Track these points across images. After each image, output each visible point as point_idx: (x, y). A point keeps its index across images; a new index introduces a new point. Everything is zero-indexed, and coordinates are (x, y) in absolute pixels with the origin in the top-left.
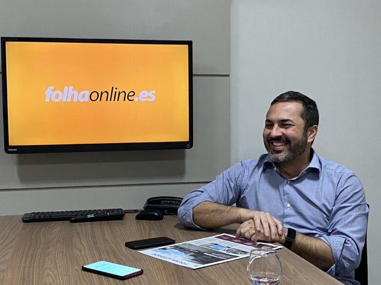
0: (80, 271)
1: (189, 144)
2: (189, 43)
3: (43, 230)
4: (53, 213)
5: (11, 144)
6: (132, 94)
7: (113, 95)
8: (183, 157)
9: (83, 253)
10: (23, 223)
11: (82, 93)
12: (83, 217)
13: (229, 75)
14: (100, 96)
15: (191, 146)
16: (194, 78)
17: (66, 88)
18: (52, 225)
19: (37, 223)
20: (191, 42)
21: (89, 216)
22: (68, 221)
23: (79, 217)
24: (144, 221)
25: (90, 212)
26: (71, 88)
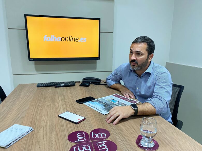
0: (57, 117)
1: (98, 58)
2: (99, 19)
3: (44, 91)
4: (48, 83)
5: (31, 57)
6: (77, 39)
7: (70, 39)
8: (96, 63)
9: (59, 105)
10: (37, 88)
11: (58, 38)
12: (60, 85)
13: (113, 33)
14: (65, 39)
15: (99, 59)
16: (101, 33)
17: (52, 36)
18: (48, 89)
19: (42, 87)
20: (100, 19)
21: (62, 85)
22: (54, 87)
23: (58, 85)
24: (83, 87)
25: (62, 83)
26: (54, 36)
